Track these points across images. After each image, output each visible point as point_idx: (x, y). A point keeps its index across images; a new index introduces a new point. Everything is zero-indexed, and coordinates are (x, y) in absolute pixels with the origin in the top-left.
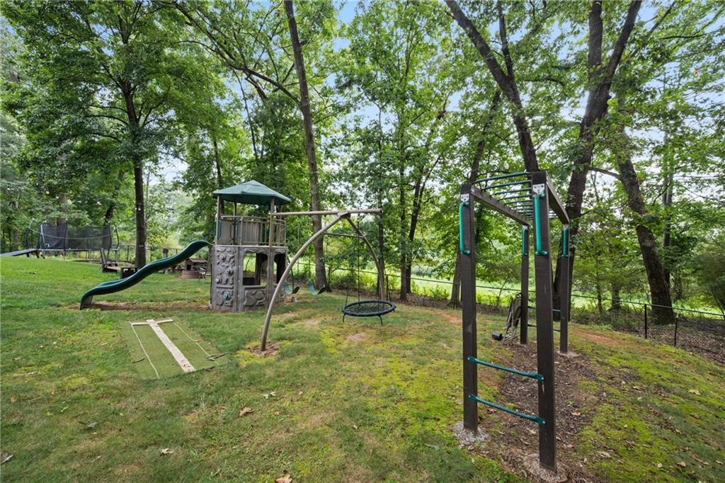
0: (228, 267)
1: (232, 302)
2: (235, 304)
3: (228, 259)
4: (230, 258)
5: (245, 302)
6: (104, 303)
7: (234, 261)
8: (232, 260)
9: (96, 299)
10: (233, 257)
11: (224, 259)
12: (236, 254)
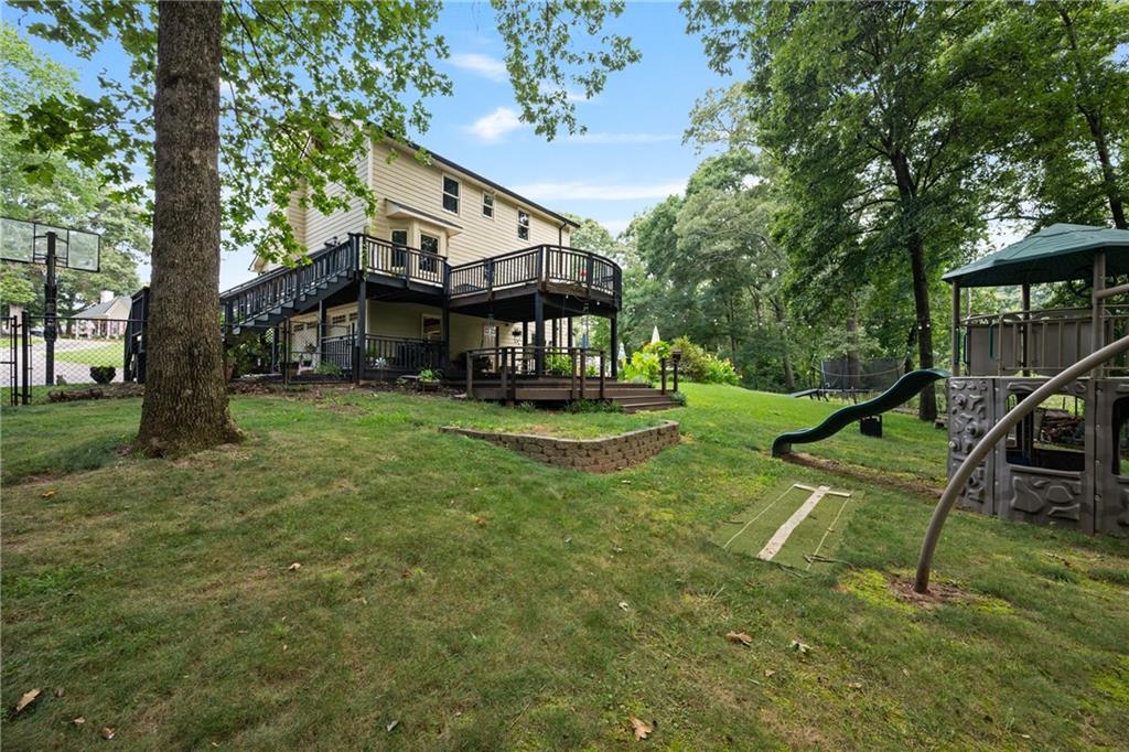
0: (971, 420)
1: (982, 494)
2: (988, 500)
3: (970, 405)
4: (976, 403)
5: (1014, 501)
6: (805, 456)
7: (983, 409)
8: (979, 407)
9: (801, 450)
10: (980, 401)
11: (963, 404)
12: (988, 394)
